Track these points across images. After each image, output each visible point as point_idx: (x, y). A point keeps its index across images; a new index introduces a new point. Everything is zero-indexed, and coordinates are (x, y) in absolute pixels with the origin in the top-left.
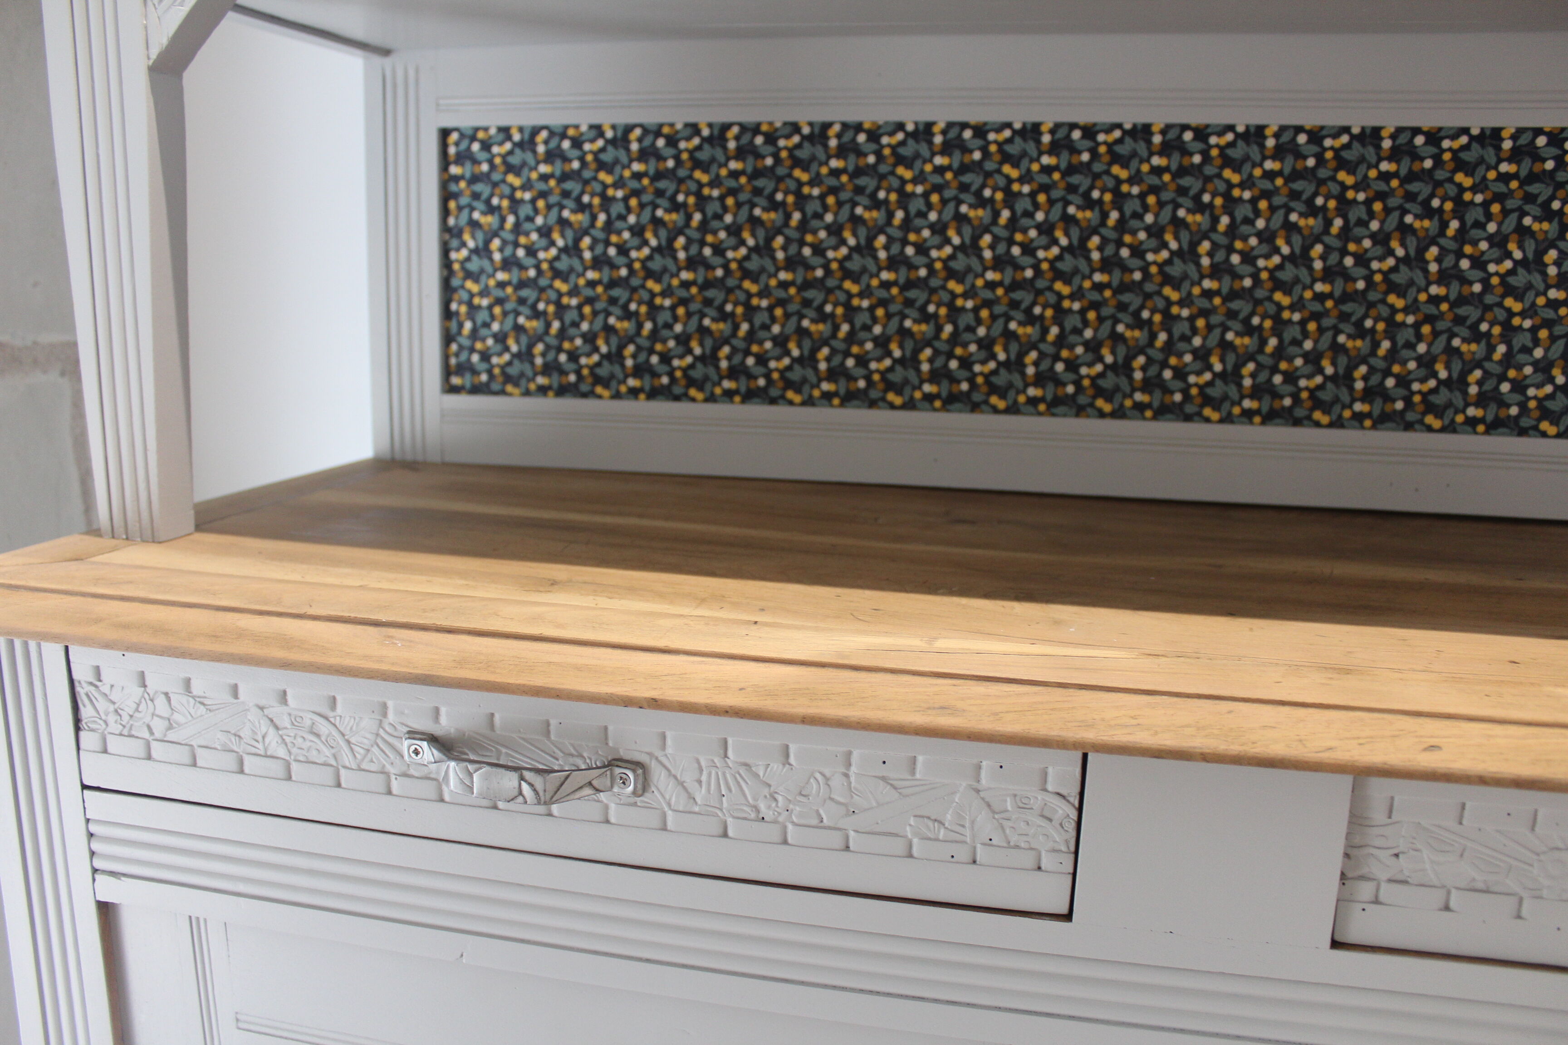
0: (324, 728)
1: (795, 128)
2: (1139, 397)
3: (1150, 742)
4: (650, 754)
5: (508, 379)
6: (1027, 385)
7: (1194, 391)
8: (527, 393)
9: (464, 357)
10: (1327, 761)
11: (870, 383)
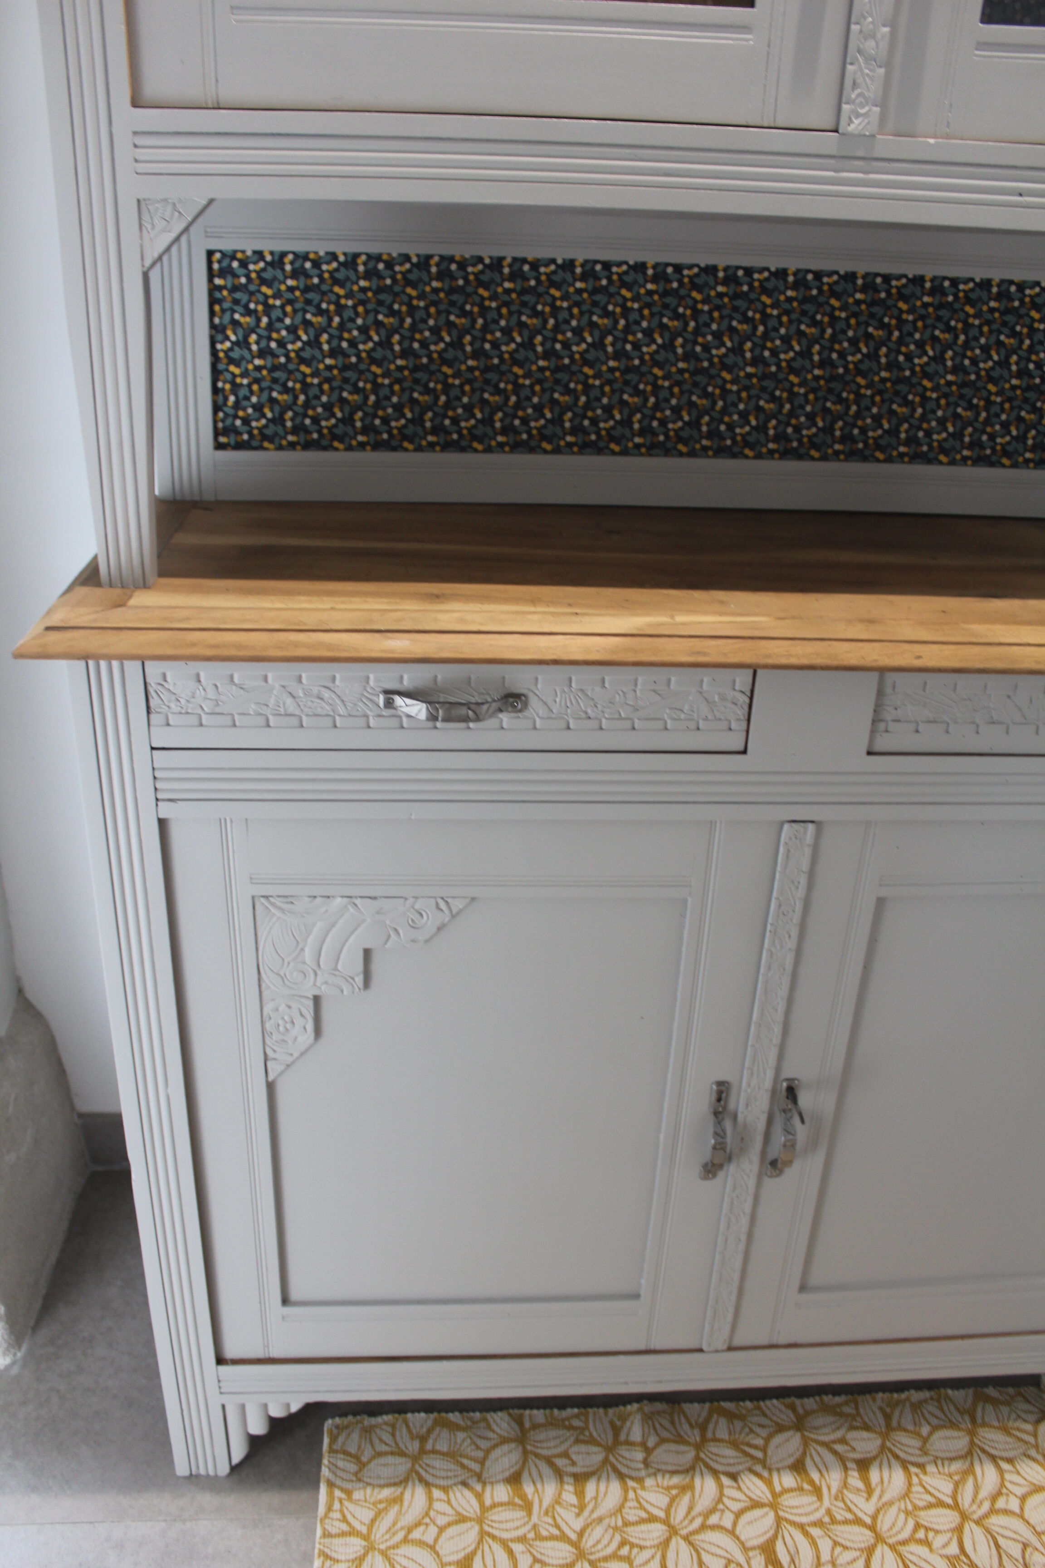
0: (326, 694)
1: (480, 260)
4: (529, 690)
5: (264, 437)
8: (280, 448)
9: (229, 422)
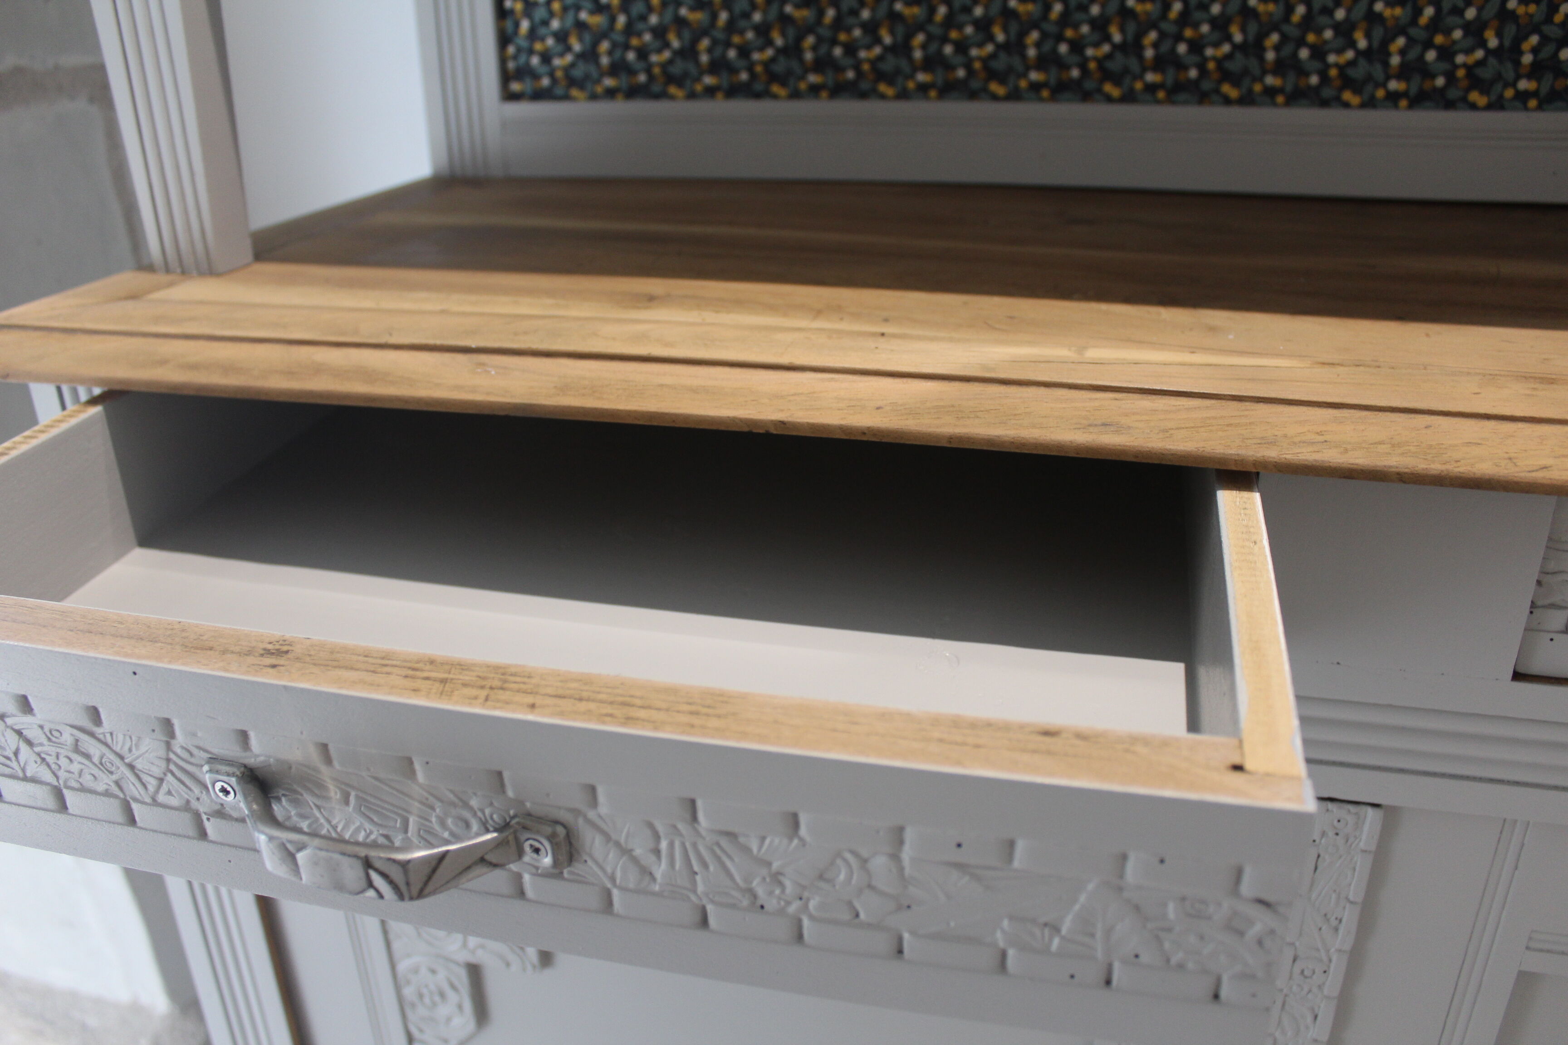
2: (1270, 80)
3: (1339, 461)
6: (1144, 70)
7: (1333, 72)
10: (1545, 482)
11: (970, 72)
